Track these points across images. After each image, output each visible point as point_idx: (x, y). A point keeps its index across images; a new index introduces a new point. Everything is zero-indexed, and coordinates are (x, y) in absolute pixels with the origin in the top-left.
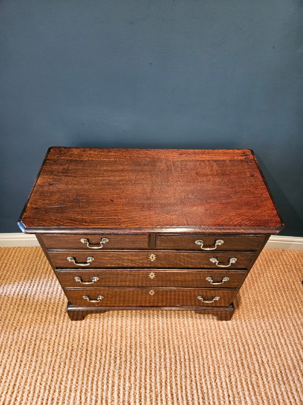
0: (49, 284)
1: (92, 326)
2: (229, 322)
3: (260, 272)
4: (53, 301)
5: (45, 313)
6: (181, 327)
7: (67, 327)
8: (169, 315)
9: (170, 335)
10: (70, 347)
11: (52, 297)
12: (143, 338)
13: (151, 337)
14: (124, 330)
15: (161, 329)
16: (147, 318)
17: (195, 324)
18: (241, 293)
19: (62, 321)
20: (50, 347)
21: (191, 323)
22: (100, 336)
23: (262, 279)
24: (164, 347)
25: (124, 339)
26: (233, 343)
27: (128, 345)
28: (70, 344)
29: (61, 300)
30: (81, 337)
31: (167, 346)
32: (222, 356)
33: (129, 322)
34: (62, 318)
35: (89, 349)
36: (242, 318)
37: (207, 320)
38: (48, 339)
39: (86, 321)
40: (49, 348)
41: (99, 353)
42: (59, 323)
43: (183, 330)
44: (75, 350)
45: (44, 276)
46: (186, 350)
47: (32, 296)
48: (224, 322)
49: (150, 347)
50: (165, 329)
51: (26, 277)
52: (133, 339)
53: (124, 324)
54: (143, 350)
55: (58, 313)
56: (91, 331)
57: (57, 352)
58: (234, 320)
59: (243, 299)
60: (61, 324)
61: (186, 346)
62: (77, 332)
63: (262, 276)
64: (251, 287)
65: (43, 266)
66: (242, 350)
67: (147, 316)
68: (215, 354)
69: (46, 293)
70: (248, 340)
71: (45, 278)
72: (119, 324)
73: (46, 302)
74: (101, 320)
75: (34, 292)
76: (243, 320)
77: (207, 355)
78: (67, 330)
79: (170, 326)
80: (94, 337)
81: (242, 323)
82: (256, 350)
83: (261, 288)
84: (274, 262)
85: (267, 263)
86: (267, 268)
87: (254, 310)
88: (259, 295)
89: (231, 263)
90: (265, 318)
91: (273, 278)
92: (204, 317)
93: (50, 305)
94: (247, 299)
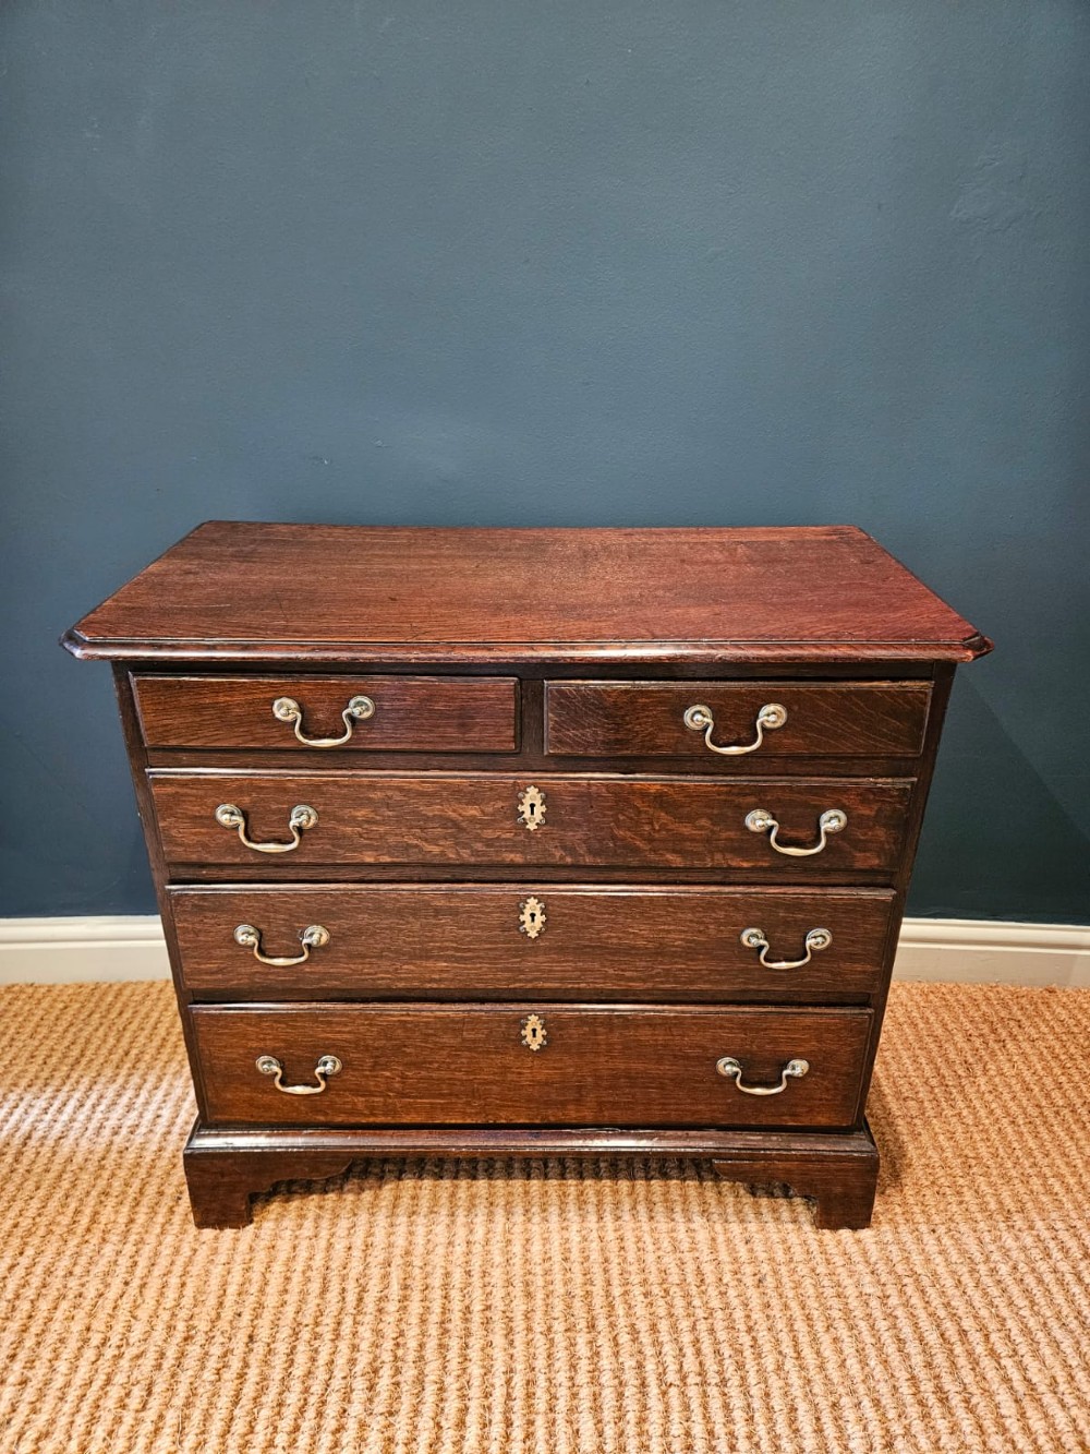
0: (124, 1100)
1: (284, 1247)
2: (865, 1234)
3: (971, 1060)
4: (130, 1156)
5: (91, 1201)
6: (660, 1253)
7: (177, 1251)
8: (608, 1208)
9: (616, 1282)
10: (181, 1326)
11: (127, 1145)
12: (499, 1293)
13: (532, 1289)
14: (418, 1262)
15: (575, 1255)
16: (518, 1218)
17: (721, 1239)
18: (905, 1132)
19: (157, 1230)
20: (93, 1327)
21: (702, 1236)
22: (315, 1287)
23: (982, 1080)
24: (592, 1327)
25: (416, 1296)
26: (889, 1311)
27: (434, 1318)
28: (183, 1314)
29: (167, 1154)
30: (232, 1289)
31: (602, 1324)
32: (848, 1363)
33: (440, 1229)
34: (160, 1219)
35: (263, 1334)
36: (919, 1218)
37: (771, 1226)
38: (90, 1292)
39: (259, 1228)
40: (88, 1329)
41: (301, 1347)
42: (145, 1237)
43: (670, 1261)
44: (200, 1338)
45: (110, 1075)
46: (686, 1339)
47: (50, 1142)
48: (845, 1233)
49: (529, 1329)
50: (595, 1256)
51: (37, 1078)
52: (455, 1294)
53: (420, 1240)
54: (499, 1340)
55: (145, 1201)
56: (277, 1267)
57: (119, 1347)
58: (885, 1227)
59: (912, 1151)
60: (151, 1239)
61: (684, 1324)
62: (217, 1271)
63: (979, 1073)
64: (943, 1110)
65: (111, 1041)
66: (932, 1338)
67: (519, 1210)
68: (815, 1356)
69: (106, 1132)
70: (953, 1303)
71: (113, 1080)
72: (400, 1241)
73: (103, 1163)
74: (325, 1224)
75: (58, 1127)
76: (923, 1228)
77: (781, 1358)
78: (172, 1263)
79: (613, 1246)
80: (286, 1291)
81: (919, 1240)
82: (994, 1337)
83: (983, 1113)
84: (1020, 1026)
85: (994, 1031)
86: (996, 1046)
87: (965, 1189)
88: (977, 1137)
89: (827, 833)
90: (1017, 1218)
91: (1027, 1079)
92: (758, 1214)
93: (118, 1172)
94: (930, 1153)
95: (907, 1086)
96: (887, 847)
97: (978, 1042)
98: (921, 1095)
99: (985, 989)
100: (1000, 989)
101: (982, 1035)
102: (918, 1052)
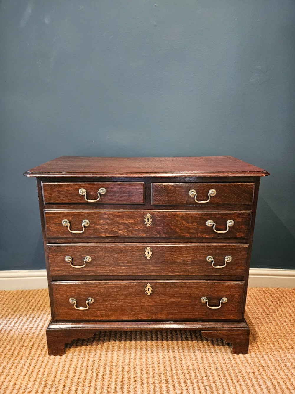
0: (29, 321)
1: (75, 360)
2: (247, 355)
3: (274, 308)
4: (30, 336)
5: (18, 348)
6: (187, 361)
7: (43, 362)
8: (171, 349)
9: (174, 369)
10: (43, 383)
11: (29, 333)
12: (139, 373)
13: (149, 372)
14: (114, 364)
15: (161, 362)
16: (144, 351)
17: (204, 357)
18: (256, 327)
19: (37, 356)
20: (17, 384)
21: (199, 356)
22: (84, 371)
23: (277, 313)
24: (167, 382)
25: (114, 374)
26: (255, 377)
27: (119, 380)
28: (44, 379)
29: (41, 335)
30: (59, 372)
31: (170, 381)
32: (244, 391)
33: (121, 355)
34: (38, 353)
35: (68, 385)
36: (262, 350)
37: (219, 353)
38: (17, 374)
39: (67, 355)
40: (15, 384)
41: (80, 388)
42: (34, 358)
43: (190, 364)
44: (49, 386)
45: (25, 314)
46: (195, 385)
47: (7, 332)
48: (241, 355)
49: (148, 383)
50: (167, 362)
51: (4, 315)
52: (126, 373)
53: (115, 358)
54: (139, 386)
55: (34, 348)
56: (73, 366)
57: (24, 389)
58: (252, 353)
59: (259, 332)
60: (36, 358)
61: (195, 381)
62: (55, 367)
63: (276, 311)
64: (267, 321)
65: (26, 305)
66: (269, 384)
67: (145, 349)
68: (235, 390)
69: (24, 329)
70: (274, 374)
71: (26, 315)
72: (109, 359)
73: (22, 337)
74: (87, 354)
75: (10, 328)
76: (264, 353)
77: (224, 390)
78: (42, 365)
79: (173, 360)
80: (75, 373)
81: (263, 357)
82: (288, 384)
83: (278, 322)
84: (287, 299)
85: (279, 300)
86: (280, 304)
87: (275, 342)
88: (277, 328)
89: (229, 227)
90: (291, 350)
91: (290, 312)
92: (215, 350)
93: (26, 340)
94: (264, 333)
95: (256, 315)
96: (245, 231)
97: (275, 303)
98: (260, 317)
99: (276, 289)
100: (280, 289)
101: (276, 301)
102: (258, 306)
